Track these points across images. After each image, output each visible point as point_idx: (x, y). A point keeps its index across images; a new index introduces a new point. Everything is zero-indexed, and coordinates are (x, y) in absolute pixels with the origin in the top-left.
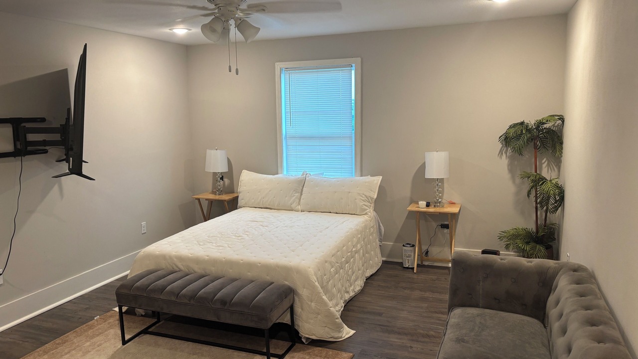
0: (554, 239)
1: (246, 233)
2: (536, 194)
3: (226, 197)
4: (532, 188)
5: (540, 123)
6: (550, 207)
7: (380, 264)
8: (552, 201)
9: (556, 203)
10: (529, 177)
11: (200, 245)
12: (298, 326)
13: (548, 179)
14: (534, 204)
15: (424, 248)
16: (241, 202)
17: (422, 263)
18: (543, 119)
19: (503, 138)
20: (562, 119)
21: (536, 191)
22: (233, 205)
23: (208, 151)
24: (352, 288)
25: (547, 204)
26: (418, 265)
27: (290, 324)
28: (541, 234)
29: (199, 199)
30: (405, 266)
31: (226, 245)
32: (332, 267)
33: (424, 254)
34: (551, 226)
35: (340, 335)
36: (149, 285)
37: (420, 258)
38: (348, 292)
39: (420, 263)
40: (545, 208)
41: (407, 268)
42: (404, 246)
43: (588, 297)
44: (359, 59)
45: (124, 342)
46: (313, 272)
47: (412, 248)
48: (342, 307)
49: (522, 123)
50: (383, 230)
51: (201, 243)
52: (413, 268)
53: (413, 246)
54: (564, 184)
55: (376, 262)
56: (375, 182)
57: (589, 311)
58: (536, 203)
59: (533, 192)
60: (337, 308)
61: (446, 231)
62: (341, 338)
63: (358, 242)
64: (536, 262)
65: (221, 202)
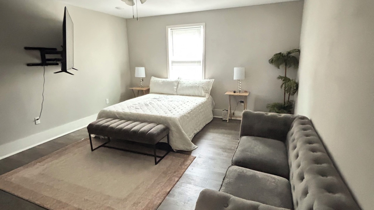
0: (292, 108)
1: (151, 103)
2: (285, 86)
3: (144, 89)
4: (283, 84)
5: (289, 53)
6: (291, 92)
7: (212, 119)
8: (292, 90)
9: (294, 90)
10: (282, 79)
11: (128, 107)
12: (171, 144)
13: (291, 79)
14: (284, 91)
15: (232, 112)
16: (151, 91)
17: (231, 118)
18: (291, 51)
19: (271, 61)
20: (299, 51)
21: (285, 85)
22: (147, 92)
23: (136, 68)
24: (198, 128)
25: (290, 91)
26: (229, 119)
27: (167, 142)
28: (286, 105)
29: (133, 90)
30: (223, 119)
31: (140, 108)
32: (188, 118)
33: (232, 114)
34: (291, 102)
35: (191, 148)
36: (102, 124)
37: (231, 116)
38: (196, 130)
39: (230, 118)
40: (289, 93)
41: (224, 120)
42: (223, 111)
43: (308, 131)
44: (204, 24)
45: (92, 150)
46: (178, 120)
47: (226, 112)
48: (193, 136)
49: (280, 53)
50: (214, 103)
51: (129, 107)
52: (227, 121)
53: (227, 111)
54: (298, 82)
55: (210, 117)
56: (211, 82)
57: (308, 137)
58: (285, 91)
59: (284, 86)
60: (190, 137)
61: (242, 104)
62: (191, 149)
63: (202, 108)
64: (283, 115)
65: (142, 91)
